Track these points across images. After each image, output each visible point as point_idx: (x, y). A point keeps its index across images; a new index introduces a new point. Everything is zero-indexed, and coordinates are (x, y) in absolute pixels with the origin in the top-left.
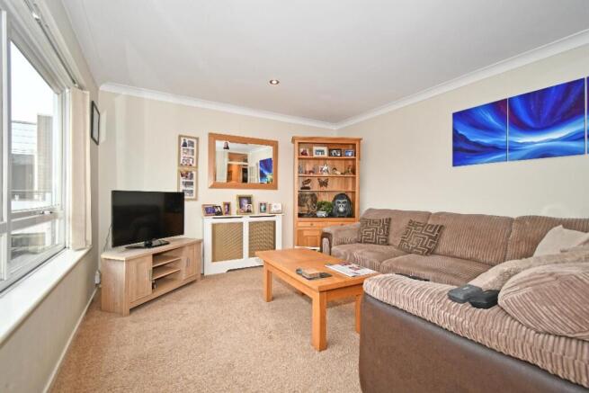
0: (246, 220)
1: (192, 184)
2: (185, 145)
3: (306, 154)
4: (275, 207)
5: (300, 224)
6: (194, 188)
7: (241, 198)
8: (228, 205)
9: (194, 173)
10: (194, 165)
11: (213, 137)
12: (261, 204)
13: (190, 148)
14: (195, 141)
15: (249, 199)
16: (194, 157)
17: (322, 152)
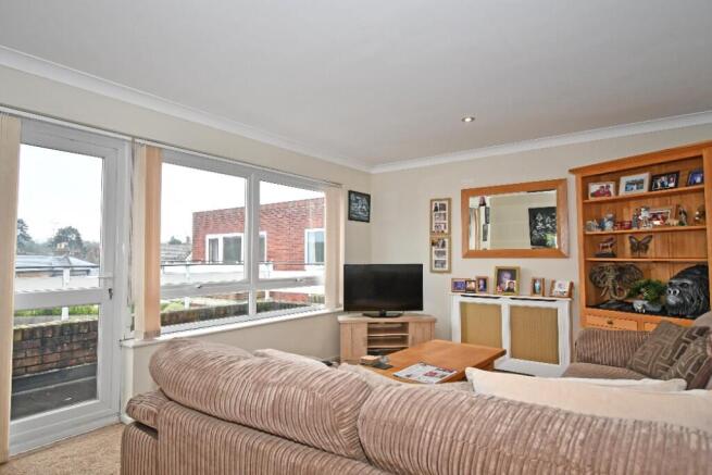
0: (505, 302)
1: (444, 253)
2: (436, 209)
3: (609, 193)
4: (560, 285)
5: (590, 319)
6: (446, 258)
7: (500, 272)
8: (485, 280)
9: (446, 240)
10: (446, 231)
11: (467, 194)
12: (535, 281)
13: (443, 212)
14: (446, 203)
15: (513, 273)
16: (447, 221)
17: (639, 183)
